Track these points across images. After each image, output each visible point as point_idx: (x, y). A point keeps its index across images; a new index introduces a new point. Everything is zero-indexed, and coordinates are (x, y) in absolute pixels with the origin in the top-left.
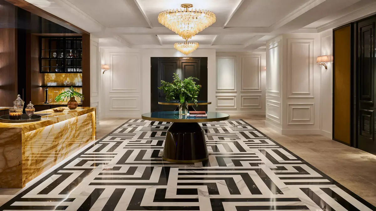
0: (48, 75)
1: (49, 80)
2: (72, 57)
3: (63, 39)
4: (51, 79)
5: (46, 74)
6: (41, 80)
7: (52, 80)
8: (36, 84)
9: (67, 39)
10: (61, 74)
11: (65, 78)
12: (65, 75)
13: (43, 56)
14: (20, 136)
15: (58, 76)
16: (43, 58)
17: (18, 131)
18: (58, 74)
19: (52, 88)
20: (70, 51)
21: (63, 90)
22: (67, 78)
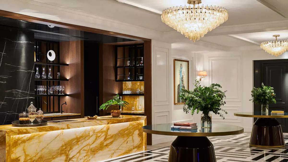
0: (126, 84)
1: (126, 88)
2: (143, 65)
3: (134, 46)
4: (128, 87)
5: (124, 82)
6: (118, 88)
7: (129, 89)
8: (112, 92)
9: (138, 46)
10: (137, 82)
11: (140, 86)
12: (140, 83)
13: (118, 65)
14: (4, 138)
15: (134, 84)
16: (119, 67)
17: (4, 133)
18: (134, 82)
19: (129, 96)
20: (141, 58)
21: (138, 98)
22: (142, 86)
